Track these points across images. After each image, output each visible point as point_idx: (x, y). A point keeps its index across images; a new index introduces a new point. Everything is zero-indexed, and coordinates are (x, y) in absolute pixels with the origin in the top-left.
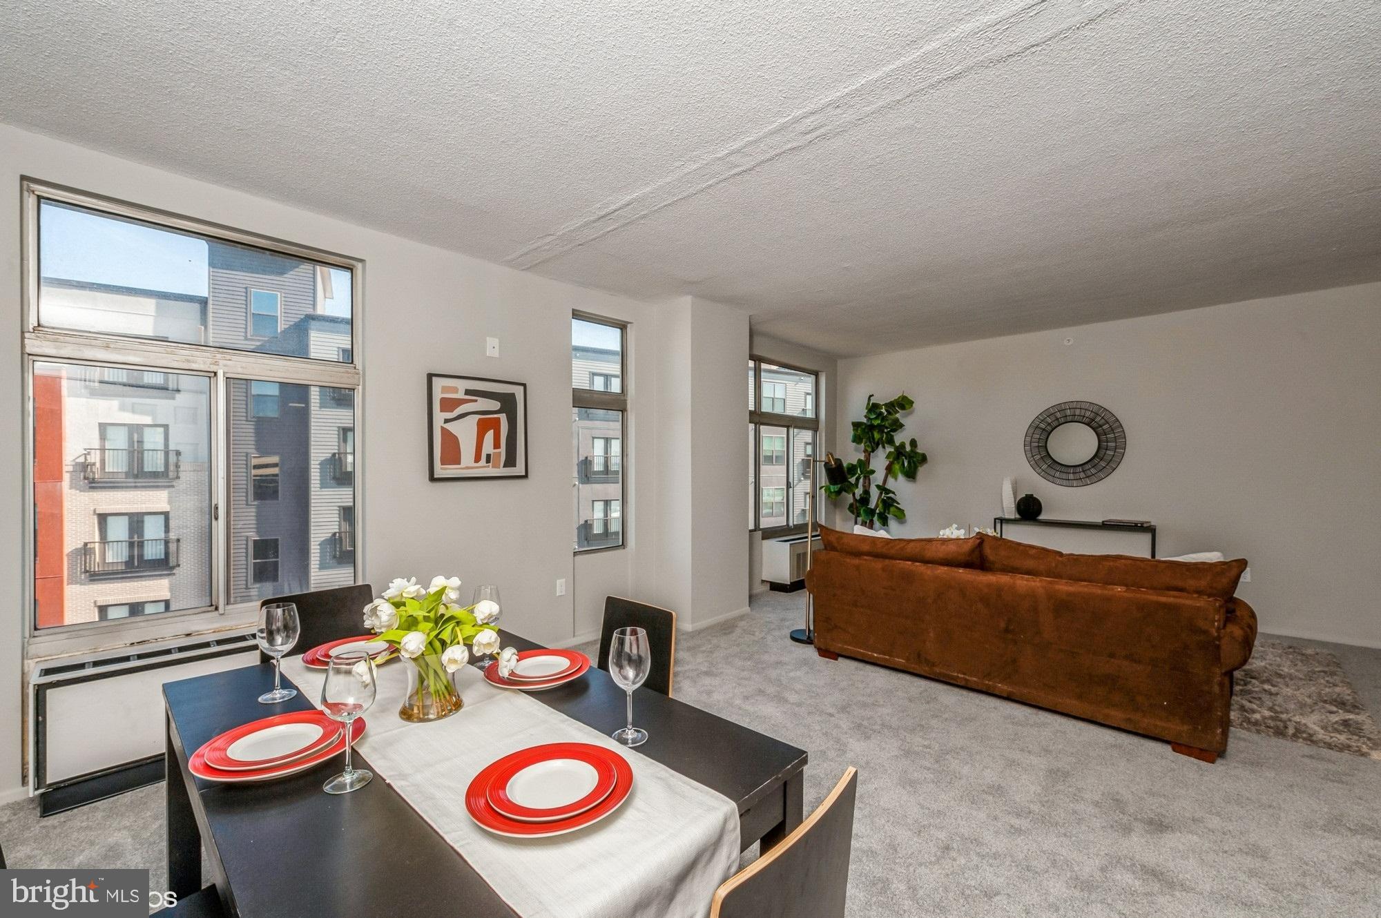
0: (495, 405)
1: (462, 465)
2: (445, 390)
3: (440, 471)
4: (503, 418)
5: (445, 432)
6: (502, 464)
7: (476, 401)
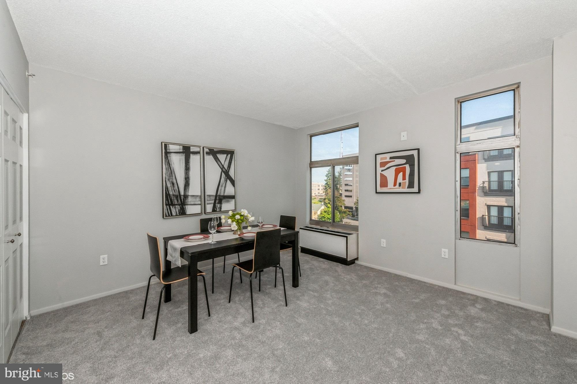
0: (404, 161)
1: (389, 187)
2: (382, 159)
3: (379, 189)
4: (407, 167)
5: (382, 175)
6: (407, 187)
7: (394, 161)
